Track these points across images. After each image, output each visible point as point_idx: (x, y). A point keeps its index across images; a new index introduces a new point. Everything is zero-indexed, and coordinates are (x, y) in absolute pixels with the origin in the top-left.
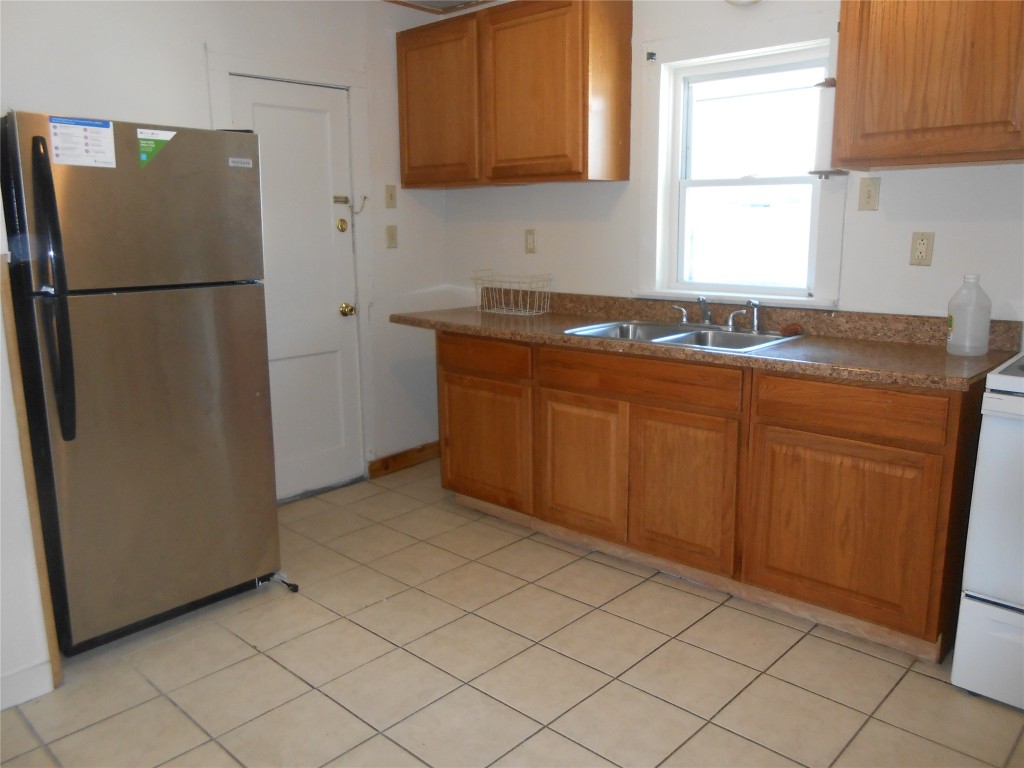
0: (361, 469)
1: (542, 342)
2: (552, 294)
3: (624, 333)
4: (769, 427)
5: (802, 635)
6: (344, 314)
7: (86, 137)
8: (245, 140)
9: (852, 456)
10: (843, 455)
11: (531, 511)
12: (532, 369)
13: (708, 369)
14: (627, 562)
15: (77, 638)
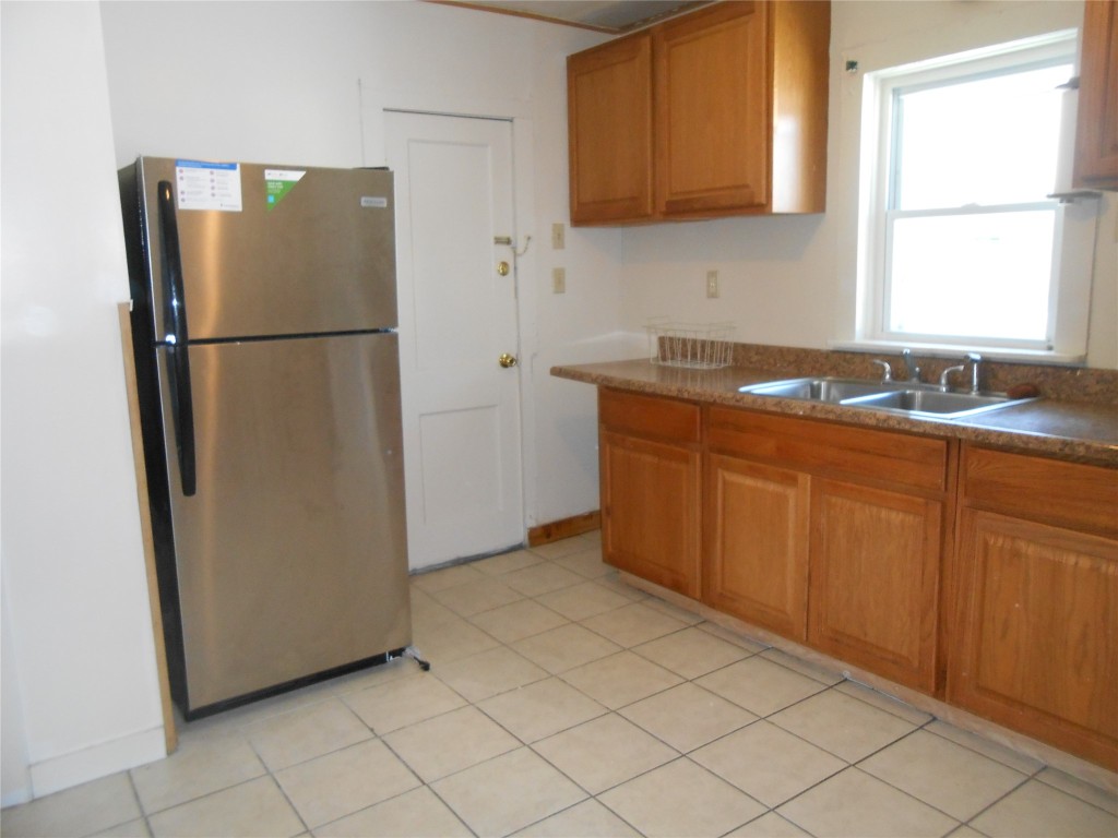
0: (520, 536)
1: (712, 400)
2: (736, 345)
3: (815, 392)
4: (981, 513)
5: (1024, 778)
6: (504, 365)
7: (212, 181)
8: (379, 179)
9: (1090, 555)
10: (1079, 553)
11: (698, 594)
12: (701, 431)
13: (904, 438)
14: (808, 664)
15: (195, 702)
